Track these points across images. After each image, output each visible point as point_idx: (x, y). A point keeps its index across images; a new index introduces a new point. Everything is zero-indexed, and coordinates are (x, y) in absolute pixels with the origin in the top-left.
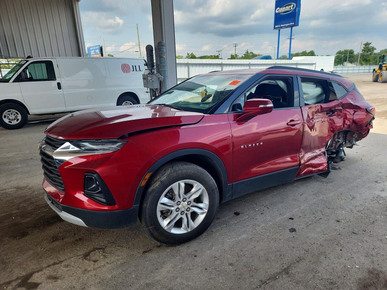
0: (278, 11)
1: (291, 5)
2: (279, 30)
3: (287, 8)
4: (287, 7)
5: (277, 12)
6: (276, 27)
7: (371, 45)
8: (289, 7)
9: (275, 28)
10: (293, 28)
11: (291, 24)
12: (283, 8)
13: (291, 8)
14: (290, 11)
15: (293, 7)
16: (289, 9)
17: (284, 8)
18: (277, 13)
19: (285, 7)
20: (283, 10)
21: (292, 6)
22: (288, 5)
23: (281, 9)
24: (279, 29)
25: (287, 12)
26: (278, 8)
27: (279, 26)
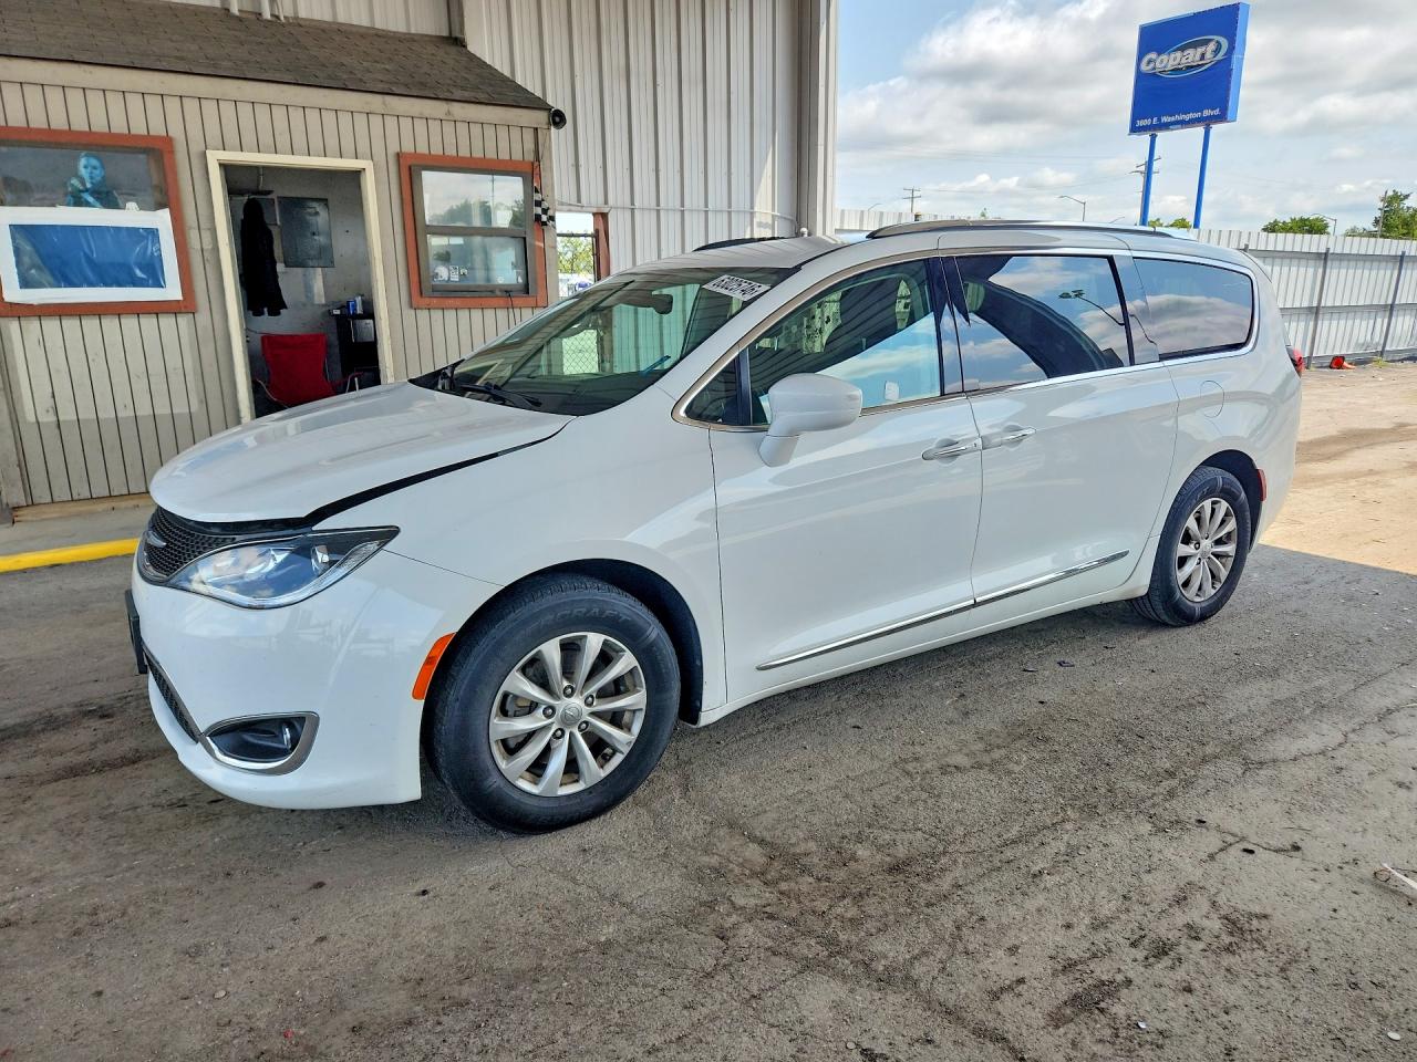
0: (1152, 65)
1: (1207, 42)
2: (1153, 138)
3: (1192, 56)
4: (1191, 51)
5: (1144, 68)
6: (1141, 123)
7: (1407, 203)
8: (1200, 50)
9: (1134, 129)
10: (1212, 131)
11: (1207, 113)
12: (1173, 56)
13: (1209, 55)
14: (1203, 65)
15: (1217, 51)
16: (1198, 57)
17: (1179, 54)
18: (1147, 75)
19: (1182, 49)
20: (1171, 62)
21: (1212, 46)
22: (1195, 45)
23: (1164, 57)
24: (1151, 133)
25: (1190, 68)
26: (1153, 56)
27: (1155, 119)
